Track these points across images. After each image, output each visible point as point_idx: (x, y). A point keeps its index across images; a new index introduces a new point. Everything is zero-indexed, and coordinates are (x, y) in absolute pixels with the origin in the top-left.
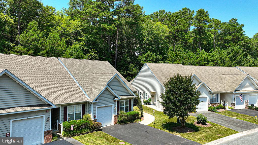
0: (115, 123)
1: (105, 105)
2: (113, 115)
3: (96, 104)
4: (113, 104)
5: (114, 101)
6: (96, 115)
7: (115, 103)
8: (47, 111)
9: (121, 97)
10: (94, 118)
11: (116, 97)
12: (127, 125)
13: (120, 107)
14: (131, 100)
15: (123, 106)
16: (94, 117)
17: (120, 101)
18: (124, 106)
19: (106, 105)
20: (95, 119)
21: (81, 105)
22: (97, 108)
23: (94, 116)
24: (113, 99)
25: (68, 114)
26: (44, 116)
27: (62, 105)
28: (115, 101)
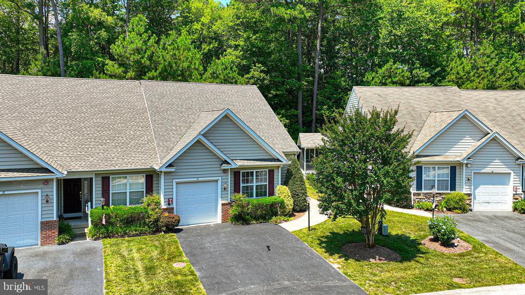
0: (224, 219)
1: (198, 178)
2: (220, 202)
3: (174, 174)
4: (220, 177)
5: (222, 172)
6: (172, 198)
7: (224, 175)
8: (46, 182)
9: (239, 163)
10: (169, 204)
11: (226, 162)
12: (252, 226)
13: (241, 185)
14: (276, 171)
15: (252, 181)
16: (169, 202)
17: (241, 171)
18: (255, 184)
19: (200, 179)
20: (171, 206)
21: (145, 175)
22: (174, 182)
23: (169, 199)
24: (219, 166)
25: (111, 192)
26: (39, 191)
27: (97, 174)
28: (225, 171)
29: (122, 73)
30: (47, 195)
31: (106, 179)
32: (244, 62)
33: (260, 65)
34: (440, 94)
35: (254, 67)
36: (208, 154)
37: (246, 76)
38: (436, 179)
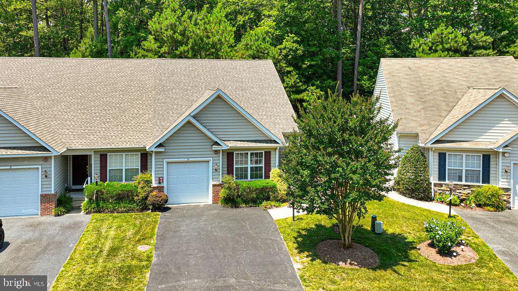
1: (188, 158)
2: (211, 183)
3: (163, 154)
4: (211, 159)
5: (213, 153)
6: (163, 177)
7: (215, 155)
9: (231, 144)
10: (160, 183)
11: (216, 143)
13: (235, 166)
14: (272, 153)
15: (247, 163)
16: (160, 181)
17: (235, 152)
18: (249, 166)
19: (190, 159)
20: (162, 185)
21: (139, 153)
22: (165, 162)
23: (159, 178)
24: (210, 147)
25: (108, 169)
26: (40, 167)
27: (96, 151)
28: (216, 152)
29: (157, 48)
30: (46, 171)
31: (103, 156)
32: (278, 32)
33: (293, 35)
34: (488, 65)
35: (287, 38)
36: (198, 135)
37: (279, 47)
38: (464, 169)
